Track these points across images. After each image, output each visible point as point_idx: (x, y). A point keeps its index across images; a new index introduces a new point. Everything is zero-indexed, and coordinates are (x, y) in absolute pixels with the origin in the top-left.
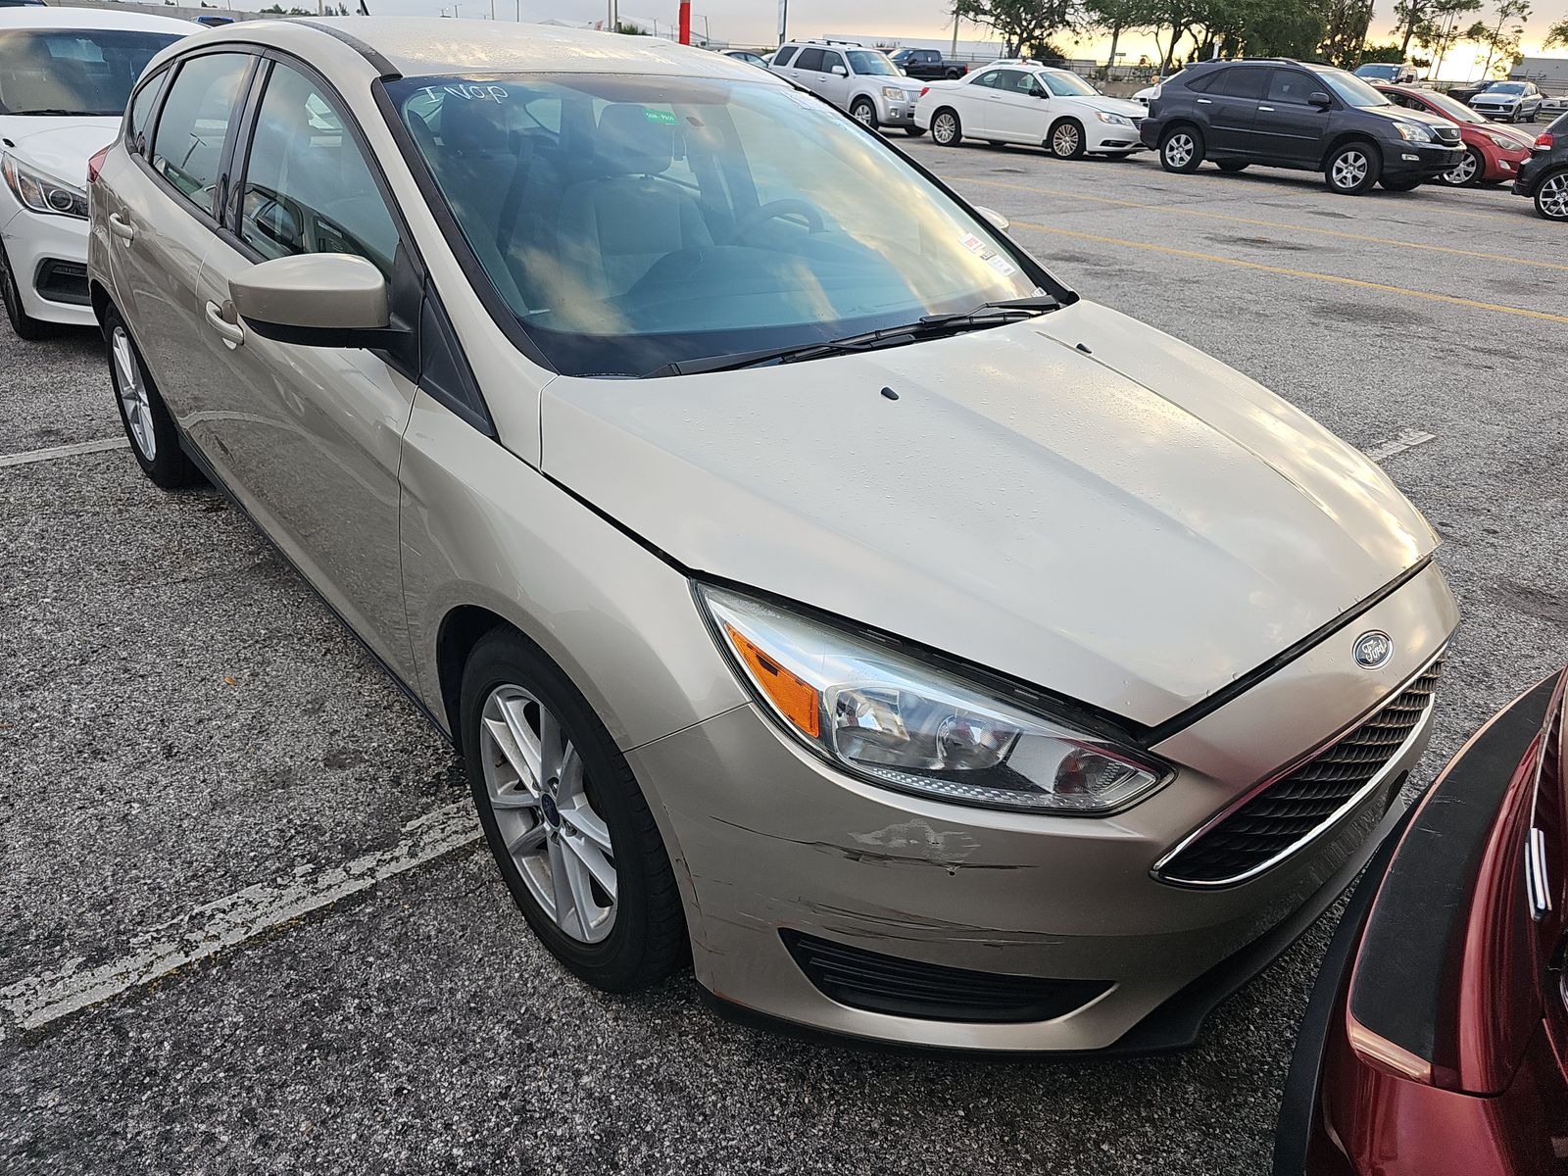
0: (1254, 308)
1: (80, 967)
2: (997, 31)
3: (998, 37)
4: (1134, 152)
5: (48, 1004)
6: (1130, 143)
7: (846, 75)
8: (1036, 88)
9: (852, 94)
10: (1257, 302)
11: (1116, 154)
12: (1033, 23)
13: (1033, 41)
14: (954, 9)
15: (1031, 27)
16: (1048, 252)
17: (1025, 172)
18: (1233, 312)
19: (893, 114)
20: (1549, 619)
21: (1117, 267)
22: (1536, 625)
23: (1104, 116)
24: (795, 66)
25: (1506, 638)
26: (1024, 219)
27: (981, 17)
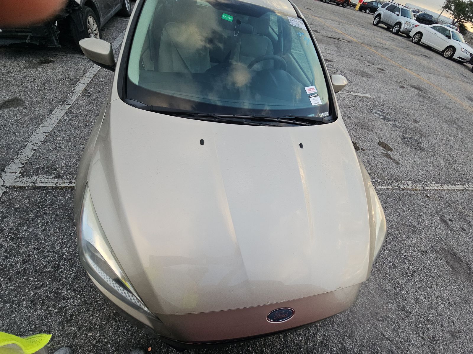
0: (459, 124)
1: (54, 178)
2: (452, 16)
3: (452, 18)
4: (467, 63)
5: (43, 182)
6: (466, 60)
7: (398, 15)
8: (448, 35)
9: (397, 21)
10: (462, 122)
11: (461, 62)
12: (463, 18)
13: (460, 22)
14: (443, 6)
15: (462, 18)
16: (414, 84)
17: (429, 58)
18: (453, 122)
19: (405, 30)
20: (452, 268)
21: (429, 96)
22: (446, 268)
23: (463, 50)
24: (386, 9)
25: (432, 267)
26: (416, 72)
27: (450, 11)
